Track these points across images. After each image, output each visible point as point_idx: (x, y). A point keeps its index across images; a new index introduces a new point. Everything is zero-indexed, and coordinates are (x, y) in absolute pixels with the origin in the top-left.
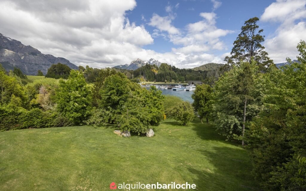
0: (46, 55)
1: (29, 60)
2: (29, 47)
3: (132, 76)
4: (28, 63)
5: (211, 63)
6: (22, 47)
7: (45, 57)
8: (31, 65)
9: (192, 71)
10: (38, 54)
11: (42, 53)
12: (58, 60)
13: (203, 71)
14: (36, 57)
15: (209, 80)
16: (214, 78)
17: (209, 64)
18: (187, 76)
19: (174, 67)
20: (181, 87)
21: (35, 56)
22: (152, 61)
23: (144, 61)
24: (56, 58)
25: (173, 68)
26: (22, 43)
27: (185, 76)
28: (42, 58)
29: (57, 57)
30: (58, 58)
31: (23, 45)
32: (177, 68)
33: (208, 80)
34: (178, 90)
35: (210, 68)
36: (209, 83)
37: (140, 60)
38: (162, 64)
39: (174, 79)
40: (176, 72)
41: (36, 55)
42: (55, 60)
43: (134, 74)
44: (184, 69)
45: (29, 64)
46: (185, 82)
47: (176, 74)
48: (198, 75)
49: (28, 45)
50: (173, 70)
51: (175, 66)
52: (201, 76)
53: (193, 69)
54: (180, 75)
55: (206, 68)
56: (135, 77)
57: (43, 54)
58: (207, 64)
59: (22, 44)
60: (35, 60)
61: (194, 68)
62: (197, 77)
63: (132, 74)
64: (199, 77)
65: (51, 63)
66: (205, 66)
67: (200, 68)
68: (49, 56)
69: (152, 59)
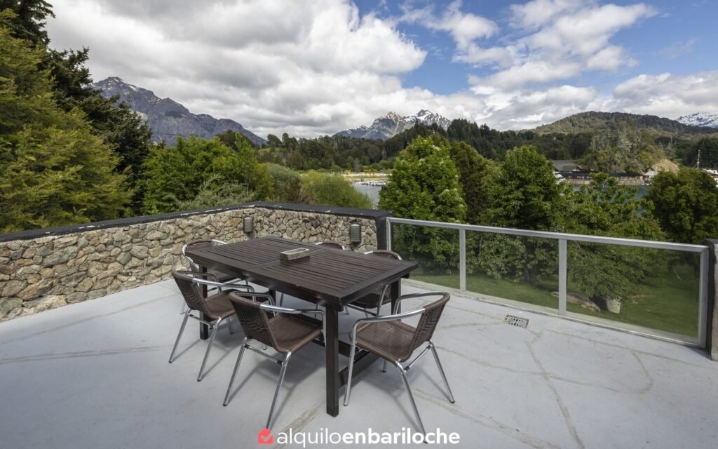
0: (198, 116)
1: (168, 127)
2: (168, 100)
3: (383, 153)
4: (166, 134)
5: (586, 113)
6: (156, 102)
7: (197, 120)
8: (170, 137)
9: (534, 136)
10: (183, 115)
11: (191, 112)
12: (221, 125)
13: (566, 134)
14: (180, 120)
15: (601, 158)
16: (615, 152)
17: (580, 115)
19: (485, 127)
21: (178, 119)
22: (425, 116)
23: (405, 118)
24: (215, 120)
25: (481, 130)
26: (155, 94)
28: (190, 122)
29: (218, 119)
30: (221, 120)
31: (157, 98)
32: (494, 131)
33: (595, 158)
35: (583, 125)
36: (599, 164)
37: (395, 116)
38: (455, 122)
40: (490, 139)
41: (180, 117)
42: (214, 126)
43: (386, 149)
44: (513, 133)
45: (167, 136)
47: (492, 145)
48: (551, 147)
49: (166, 98)
50: (482, 136)
51: (487, 125)
52: (562, 148)
53: (534, 130)
54: (502, 147)
55: (573, 125)
56: (389, 155)
57: (192, 114)
58: (573, 116)
59: (155, 97)
60: (178, 127)
61: (538, 128)
62: (552, 149)
63: (381, 150)
64: (557, 150)
65: (206, 132)
66: (571, 120)
67: (554, 126)
68: (203, 117)
69: (423, 112)
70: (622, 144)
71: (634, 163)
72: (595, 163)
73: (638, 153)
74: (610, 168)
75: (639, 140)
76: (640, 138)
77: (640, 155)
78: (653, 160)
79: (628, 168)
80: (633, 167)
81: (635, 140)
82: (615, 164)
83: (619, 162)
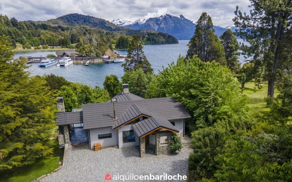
5: (74, 14)
9: (48, 27)
16: (92, 47)
17: (71, 15)
18: (42, 36)
20: (50, 61)
25: (12, 22)
27: (39, 36)
34: (48, 66)
39: (19, 42)
46: (41, 46)
50: (14, 26)
70: (93, 43)
71: (99, 52)
72: (84, 52)
73: (100, 47)
74: (90, 54)
75: (100, 41)
76: (100, 40)
77: (100, 48)
78: (105, 50)
79: (97, 54)
80: (99, 54)
81: (98, 41)
82: (92, 52)
83: (93, 51)
